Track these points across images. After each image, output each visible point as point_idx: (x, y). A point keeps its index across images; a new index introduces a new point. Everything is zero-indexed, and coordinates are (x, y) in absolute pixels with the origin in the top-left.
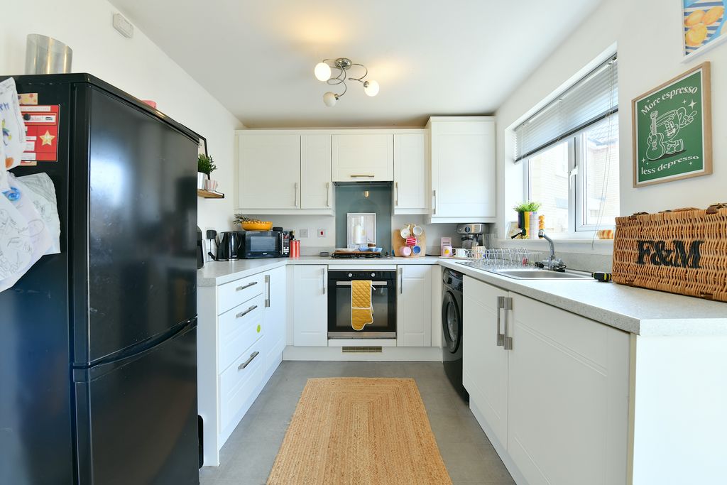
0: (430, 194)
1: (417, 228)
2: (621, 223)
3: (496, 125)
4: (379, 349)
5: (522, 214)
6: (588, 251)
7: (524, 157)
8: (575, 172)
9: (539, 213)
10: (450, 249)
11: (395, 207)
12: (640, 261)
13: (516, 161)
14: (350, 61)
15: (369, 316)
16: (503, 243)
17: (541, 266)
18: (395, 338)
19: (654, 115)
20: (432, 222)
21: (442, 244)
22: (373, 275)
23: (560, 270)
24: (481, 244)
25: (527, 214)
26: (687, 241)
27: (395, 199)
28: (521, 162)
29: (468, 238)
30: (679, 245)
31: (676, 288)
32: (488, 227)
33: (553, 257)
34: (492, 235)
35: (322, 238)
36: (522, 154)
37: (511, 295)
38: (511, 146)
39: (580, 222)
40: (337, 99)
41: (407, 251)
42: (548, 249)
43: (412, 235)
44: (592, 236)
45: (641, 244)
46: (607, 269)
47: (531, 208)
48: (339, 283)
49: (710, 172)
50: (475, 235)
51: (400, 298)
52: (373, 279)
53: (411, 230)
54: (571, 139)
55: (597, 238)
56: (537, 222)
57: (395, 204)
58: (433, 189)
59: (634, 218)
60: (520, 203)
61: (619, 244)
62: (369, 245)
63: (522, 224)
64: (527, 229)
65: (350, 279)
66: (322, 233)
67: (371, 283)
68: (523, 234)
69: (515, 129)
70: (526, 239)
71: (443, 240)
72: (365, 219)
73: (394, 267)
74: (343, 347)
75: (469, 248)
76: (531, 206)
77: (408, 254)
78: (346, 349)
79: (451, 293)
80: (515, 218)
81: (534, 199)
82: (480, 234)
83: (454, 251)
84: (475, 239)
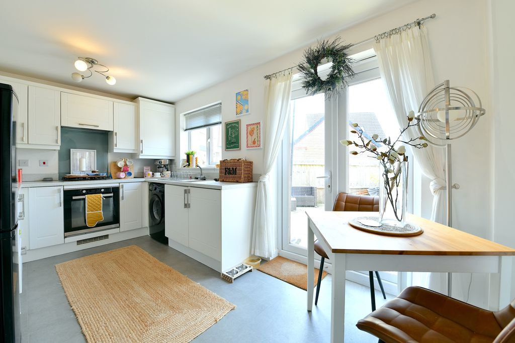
0: (138, 141)
1: (129, 161)
2: (221, 162)
3: (175, 109)
4: (106, 236)
5: (188, 156)
6: (213, 172)
7: (189, 129)
8: (209, 140)
9: (195, 156)
10: (151, 173)
11: (115, 147)
12: (225, 174)
13: (185, 130)
14: (97, 62)
15: (101, 216)
16: (179, 169)
17: (197, 179)
18: (119, 227)
19: (230, 129)
20: (140, 158)
21: (145, 171)
22: (103, 190)
23: (204, 179)
24: (168, 170)
25: (191, 156)
26: (234, 168)
27: (115, 143)
28: (187, 131)
29: (161, 167)
30: (233, 169)
31: (232, 181)
32: (171, 161)
33: (201, 175)
34: (174, 165)
35: (44, 167)
36: (188, 128)
37: (189, 188)
38: (183, 123)
39: (210, 162)
40: (83, 78)
41: (122, 175)
42: (200, 172)
43: (126, 165)
44: (214, 166)
45: (226, 168)
46: (218, 177)
47: (192, 153)
48: (74, 198)
49: (240, 149)
50: (165, 165)
51: (121, 203)
52: (103, 193)
53: (125, 162)
54: (208, 127)
55: (216, 167)
56: (195, 160)
57: (115, 145)
58: (141, 139)
59: (224, 161)
60: (187, 151)
61: (221, 169)
62: (93, 172)
63: (188, 160)
64: (191, 163)
65: (84, 194)
66: (44, 163)
67: (102, 195)
68: (189, 165)
69: (185, 115)
70: (191, 167)
71: (145, 168)
72: (90, 154)
73: (118, 185)
74: (78, 241)
75: (162, 172)
76: (192, 152)
77: (124, 177)
78: (79, 242)
79: (157, 195)
80: (185, 157)
81: (193, 149)
82: (167, 165)
83: (153, 174)
84: (164, 168)
